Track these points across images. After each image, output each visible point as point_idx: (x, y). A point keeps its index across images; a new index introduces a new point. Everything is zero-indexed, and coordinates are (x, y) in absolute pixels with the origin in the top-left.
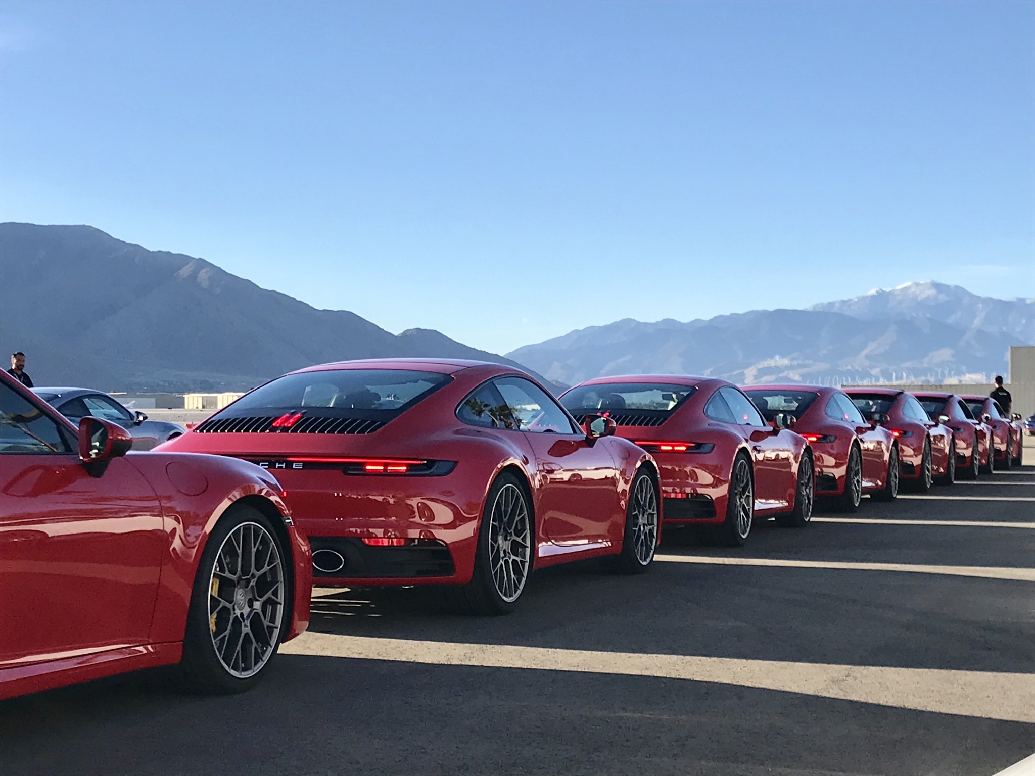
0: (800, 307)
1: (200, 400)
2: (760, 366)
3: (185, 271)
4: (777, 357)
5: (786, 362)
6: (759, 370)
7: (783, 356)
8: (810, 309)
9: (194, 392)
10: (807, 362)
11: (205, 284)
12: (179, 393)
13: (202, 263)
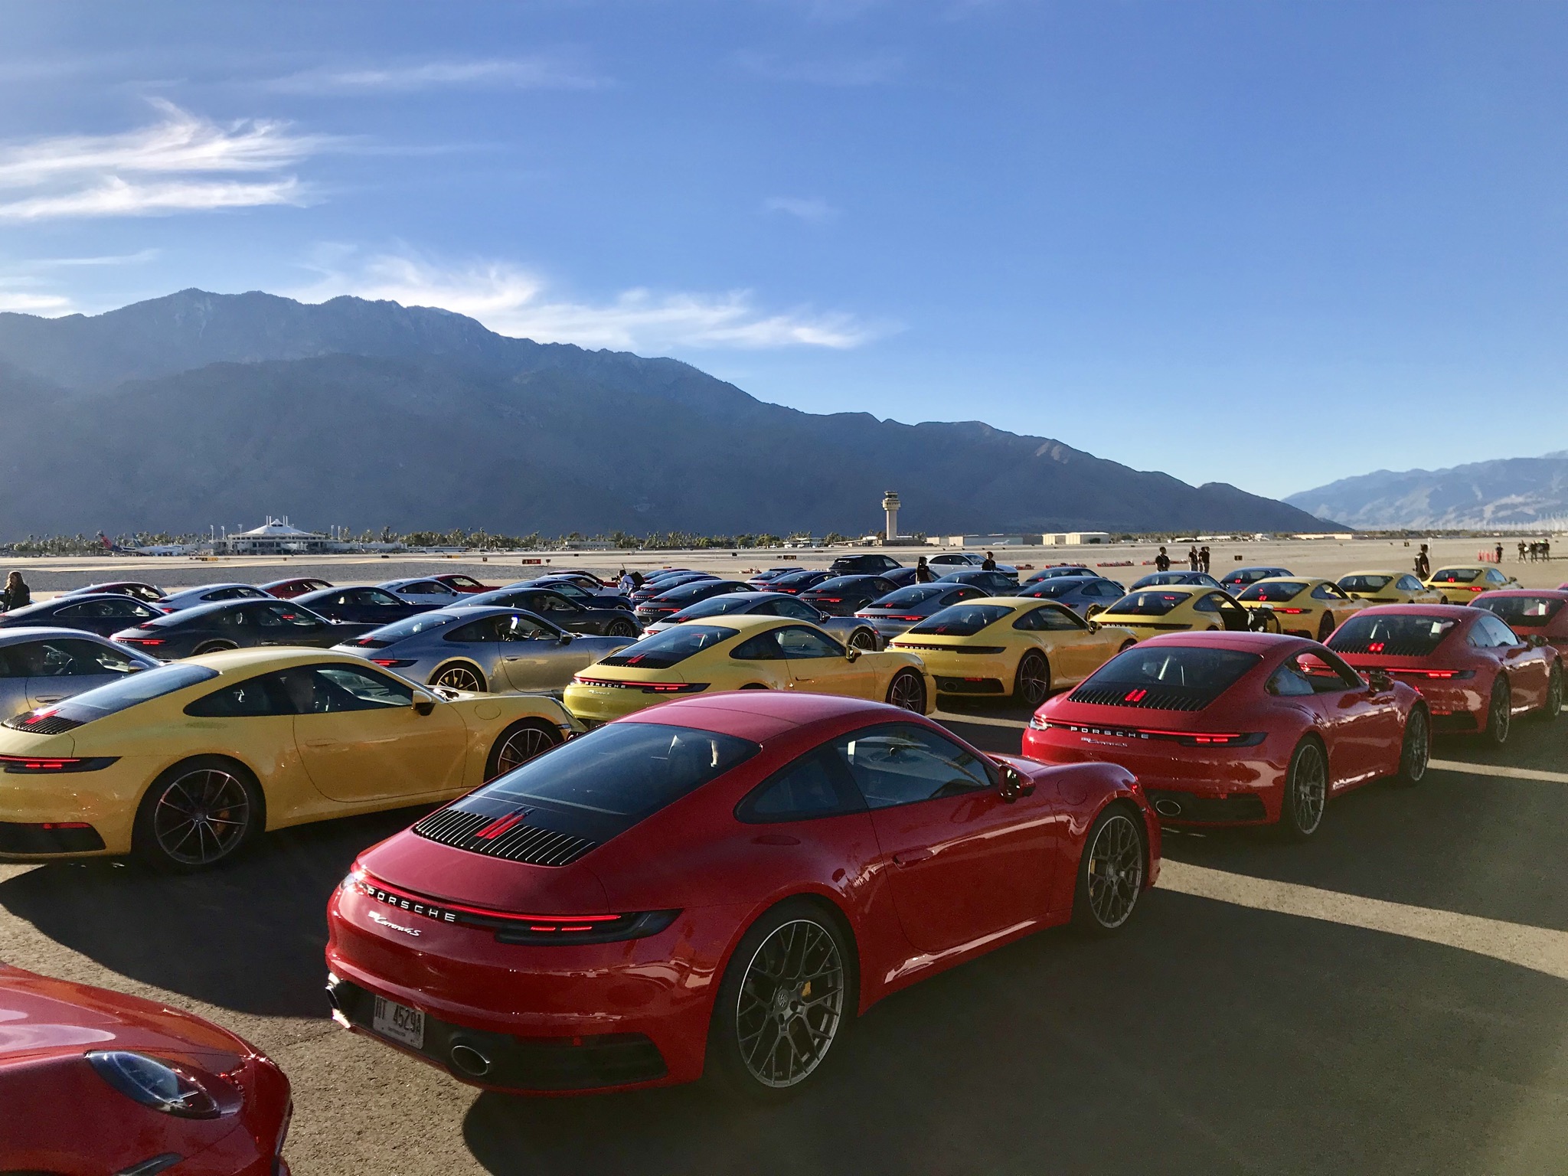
0: (1534, 456)
1: (1054, 538)
2: (1497, 504)
3: (1042, 450)
4: (1513, 496)
5: (1520, 499)
6: (1497, 507)
7: (1518, 495)
8: (1543, 458)
9: (1049, 533)
10: (1540, 499)
11: (1056, 458)
12: (1039, 533)
13: (1055, 442)
